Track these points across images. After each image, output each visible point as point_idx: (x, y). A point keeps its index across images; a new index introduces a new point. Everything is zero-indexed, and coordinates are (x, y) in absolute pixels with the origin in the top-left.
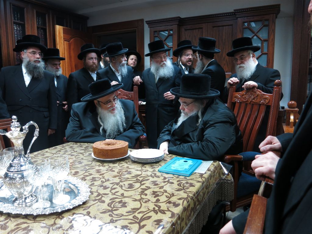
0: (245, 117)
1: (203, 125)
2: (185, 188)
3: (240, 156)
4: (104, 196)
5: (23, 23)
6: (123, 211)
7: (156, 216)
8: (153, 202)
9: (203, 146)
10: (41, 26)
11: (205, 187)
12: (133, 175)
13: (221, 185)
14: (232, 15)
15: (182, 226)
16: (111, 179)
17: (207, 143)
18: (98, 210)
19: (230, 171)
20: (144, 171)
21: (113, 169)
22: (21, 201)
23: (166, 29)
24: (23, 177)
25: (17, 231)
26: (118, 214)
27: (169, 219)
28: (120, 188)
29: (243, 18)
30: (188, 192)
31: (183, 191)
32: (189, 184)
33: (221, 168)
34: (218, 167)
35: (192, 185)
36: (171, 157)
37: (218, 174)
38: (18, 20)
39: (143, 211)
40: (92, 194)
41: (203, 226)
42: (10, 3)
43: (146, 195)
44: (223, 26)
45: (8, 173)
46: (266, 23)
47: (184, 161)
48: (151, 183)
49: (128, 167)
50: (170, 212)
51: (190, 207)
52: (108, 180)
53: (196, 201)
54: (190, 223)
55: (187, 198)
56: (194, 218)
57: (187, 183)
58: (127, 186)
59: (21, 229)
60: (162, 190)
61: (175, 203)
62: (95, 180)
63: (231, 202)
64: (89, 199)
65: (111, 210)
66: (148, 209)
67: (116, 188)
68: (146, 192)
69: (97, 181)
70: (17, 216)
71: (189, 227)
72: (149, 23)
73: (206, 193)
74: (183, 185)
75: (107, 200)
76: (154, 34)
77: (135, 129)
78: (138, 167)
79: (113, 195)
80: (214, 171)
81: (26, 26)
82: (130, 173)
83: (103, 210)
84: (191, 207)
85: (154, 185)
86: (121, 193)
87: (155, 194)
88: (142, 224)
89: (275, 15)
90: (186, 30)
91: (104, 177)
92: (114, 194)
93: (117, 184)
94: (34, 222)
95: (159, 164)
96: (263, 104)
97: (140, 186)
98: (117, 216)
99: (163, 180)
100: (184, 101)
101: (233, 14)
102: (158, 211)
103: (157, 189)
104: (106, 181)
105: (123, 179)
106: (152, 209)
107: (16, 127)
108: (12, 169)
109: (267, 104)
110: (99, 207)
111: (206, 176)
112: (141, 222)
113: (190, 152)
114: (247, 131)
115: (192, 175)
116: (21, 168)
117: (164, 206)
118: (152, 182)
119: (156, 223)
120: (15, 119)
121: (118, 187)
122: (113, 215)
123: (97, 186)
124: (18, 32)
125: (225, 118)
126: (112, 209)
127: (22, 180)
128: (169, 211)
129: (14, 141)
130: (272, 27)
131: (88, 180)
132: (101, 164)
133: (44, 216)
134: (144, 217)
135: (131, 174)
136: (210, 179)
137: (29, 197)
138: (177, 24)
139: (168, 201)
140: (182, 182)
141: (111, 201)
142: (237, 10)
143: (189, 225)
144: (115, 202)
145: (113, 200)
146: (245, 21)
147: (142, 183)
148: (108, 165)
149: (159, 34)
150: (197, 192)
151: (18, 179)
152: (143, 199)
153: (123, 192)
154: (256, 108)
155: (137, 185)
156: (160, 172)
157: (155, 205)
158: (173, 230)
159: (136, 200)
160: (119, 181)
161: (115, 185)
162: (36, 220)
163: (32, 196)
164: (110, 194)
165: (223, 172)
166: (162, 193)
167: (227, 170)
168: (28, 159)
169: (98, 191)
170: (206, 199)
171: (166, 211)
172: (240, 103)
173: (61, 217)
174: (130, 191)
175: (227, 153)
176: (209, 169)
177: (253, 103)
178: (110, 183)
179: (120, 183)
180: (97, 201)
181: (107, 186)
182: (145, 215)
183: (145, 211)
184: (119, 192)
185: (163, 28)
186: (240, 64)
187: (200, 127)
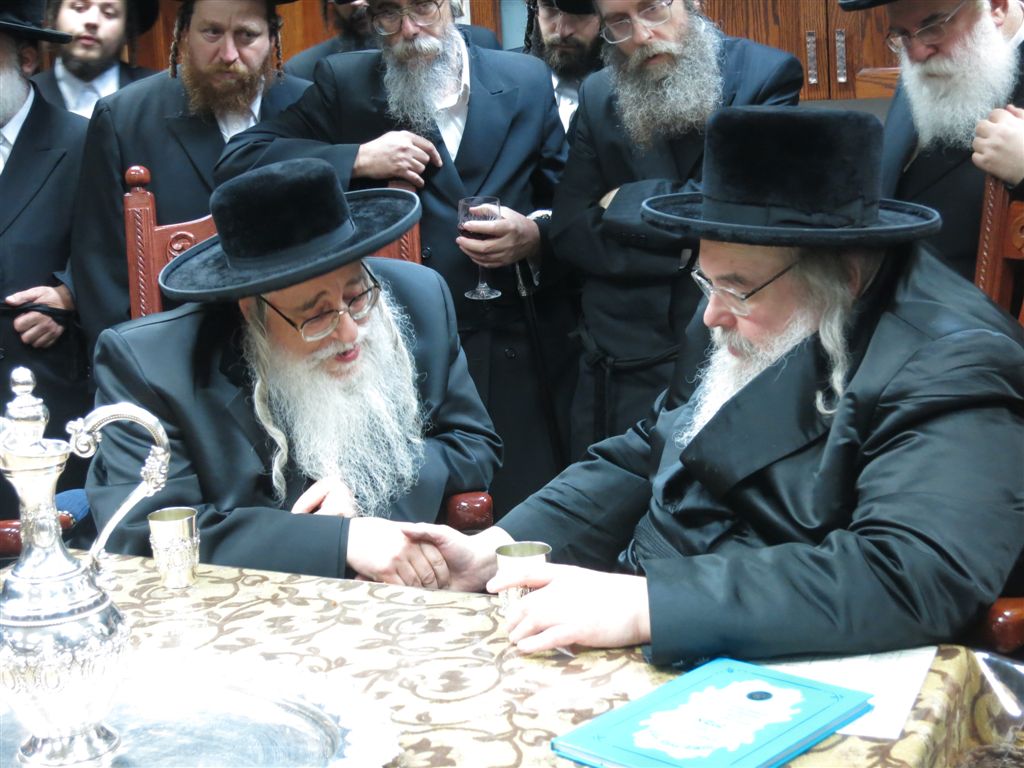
1: (851, 425)
20: (529, 737)
33: (984, 688)
34: (968, 679)
37: (965, 728)
80: (948, 712)
100: (725, 272)
111: (908, 752)
125: (982, 375)
165: (996, 713)
176: (921, 705)
186: (929, 57)
187: (835, 439)
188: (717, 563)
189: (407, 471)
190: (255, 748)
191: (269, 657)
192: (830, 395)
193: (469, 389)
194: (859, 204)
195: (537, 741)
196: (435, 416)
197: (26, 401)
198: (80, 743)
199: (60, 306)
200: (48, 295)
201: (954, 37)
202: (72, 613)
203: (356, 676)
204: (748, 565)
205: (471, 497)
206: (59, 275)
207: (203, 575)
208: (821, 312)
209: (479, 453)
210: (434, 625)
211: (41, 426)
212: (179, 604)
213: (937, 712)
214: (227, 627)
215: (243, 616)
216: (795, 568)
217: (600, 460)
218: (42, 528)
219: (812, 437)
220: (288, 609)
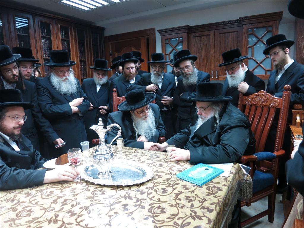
1: (220, 129)
2: (214, 192)
4: (142, 201)
5: (49, 37)
6: (163, 217)
7: (194, 222)
8: (189, 207)
10: (64, 38)
11: (230, 190)
12: (164, 179)
14: (238, 22)
18: (141, 216)
19: (249, 172)
20: (173, 174)
26: (160, 220)
27: (207, 225)
28: (155, 193)
29: (248, 25)
30: (218, 196)
31: (213, 195)
33: (241, 169)
34: (238, 168)
35: (219, 189)
37: (238, 175)
38: (45, 34)
39: (182, 217)
40: (132, 199)
42: (38, 20)
43: (180, 200)
44: (229, 33)
46: (270, 29)
48: (182, 188)
49: (157, 171)
50: (206, 218)
53: (224, 204)
55: (218, 203)
58: (161, 191)
60: (193, 195)
61: (209, 208)
66: (186, 214)
67: (152, 193)
68: (179, 197)
72: (160, 31)
73: (231, 195)
74: (211, 189)
75: (146, 204)
76: (165, 42)
78: (166, 170)
79: (150, 200)
81: (52, 39)
82: (160, 177)
83: (146, 216)
84: (222, 211)
85: (185, 189)
86: (158, 198)
87: (188, 199)
89: (278, 21)
90: (194, 37)
92: (151, 199)
93: (152, 188)
96: (273, 107)
97: (173, 191)
98: (159, 223)
100: (200, 107)
101: (239, 21)
102: (195, 217)
103: (189, 194)
105: (155, 183)
106: (190, 215)
109: (277, 107)
110: (141, 213)
111: (230, 179)
117: (199, 212)
118: (182, 186)
121: (152, 191)
122: (156, 221)
124: (45, 44)
125: (240, 122)
126: (153, 215)
128: (205, 216)
130: (275, 32)
134: (183, 223)
135: (161, 178)
136: (233, 181)
138: (187, 32)
139: (201, 206)
140: (209, 186)
141: (150, 206)
142: (242, 18)
144: (154, 208)
145: (152, 205)
146: (250, 28)
147: (174, 187)
149: (169, 42)
150: (225, 196)
152: (179, 204)
153: (158, 197)
154: (266, 110)
155: (170, 190)
157: (191, 210)
159: (172, 206)
160: (153, 186)
161: (150, 189)
164: (148, 199)
165: (243, 173)
166: (195, 198)
167: (246, 171)
169: (137, 196)
170: (231, 200)
171: (202, 216)
174: (165, 195)
176: (231, 172)
177: (263, 106)
178: (145, 188)
179: (154, 187)
180: (138, 207)
181: (143, 191)
182: (184, 221)
183: (183, 217)
184: (155, 197)
185: (173, 36)
186: (232, 74)
187: (217, 131)
188: (200, 149)
189: (154, 134)
190: (132, 174)
191: (134, 161)
192: (217, 124)
193: (162, 122)
194: (220, 96)
195: (174, 175)
196: (158, 126)
197: (101, 123)
198: (107, 173)
199: (107, 109)
200: (105, 107)
201: (236, 71)
202: (106, 154)
203: (147, 164)
204: (205, 149)
205: (162, 138)
206: (107, 105)
207: (124, 148)
208: (215, 112)
209: (163, 131)
210: (158, 157)
211: (103, 127)
212: (121, 152)
213: (234, 173)
214: (128, 156)
215: (130, 154)
216: (212, 150)
217: (182, 133)
218: (102, 141)
219: (213, 131)
220: (136, 154)
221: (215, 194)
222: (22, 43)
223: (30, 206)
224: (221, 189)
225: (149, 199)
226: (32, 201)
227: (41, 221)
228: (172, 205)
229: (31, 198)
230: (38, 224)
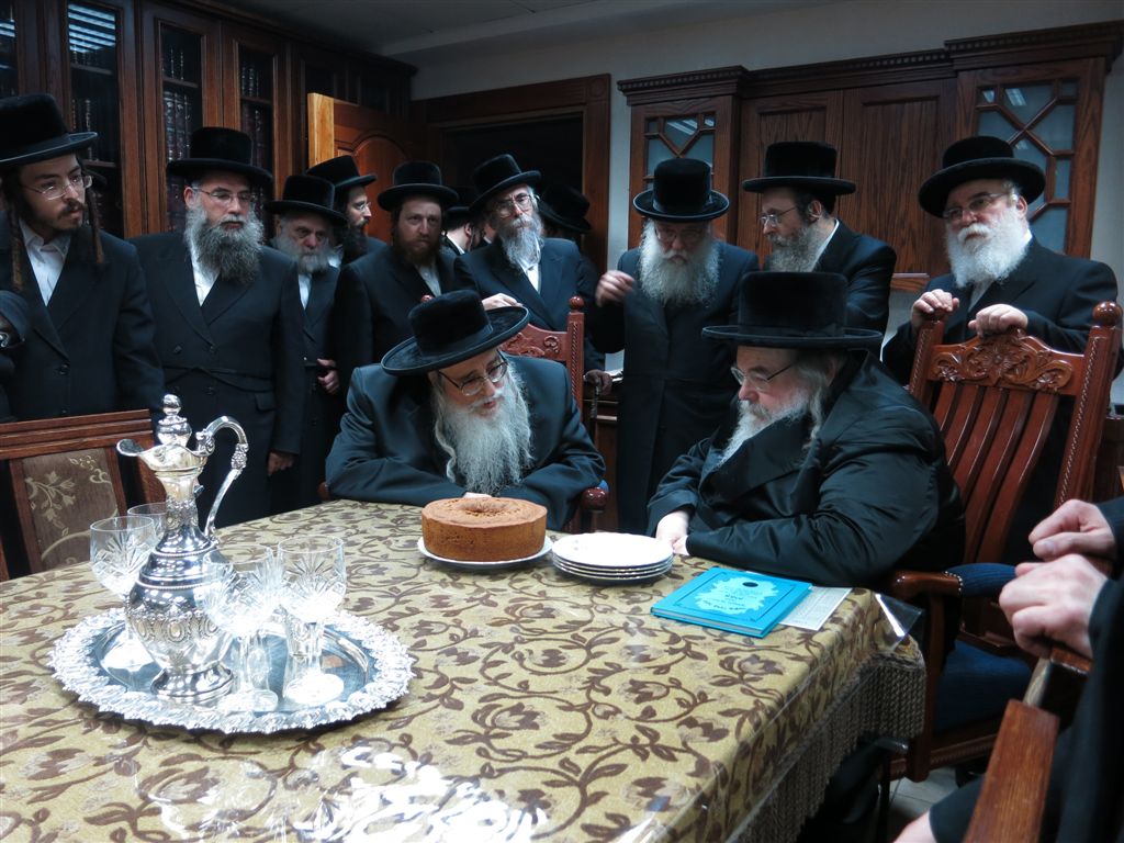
0: (974, 438)
1: (816, 457)
2: (746, 676)
3: (953, 577)
4: (459, 685)
5: (194, 85)
6: (524, 740)
7: (642, 765)
8: (634, 717)
9: (815, 534)
10: (255, 96)
11: (819, 679)
12: (561, 621)
13: (879, 677)
14: (939, 61)
15: (732, 808)
16: (484, 630)
17: (832, 522)
18: (440, 731)
19: (914, 630)
20: (600, 609)
21: (492, 598)
22: (181, 685)
23: (692, 111)
24: (190, 604)
25: (168, 783)
26: (509, 750)
27: (689, 778)
28: (516, 663)
29: (980, 71)
30: (758, 691)
31: (740, 686)
32: (761, 665)
33: (882, 616)
34: (869, 610)
35: (770, 667)
36: (696, 566)
37: (866, 637)
38: (178, 75)
39: (595, 747)
40: (420, 677)
41: (808, 820)
42: (155, 20)
43: (607, 691)
44: (902, 101)
45: (144, 588)
46: (1068, 91)
47: (746, 584)
48: (624, 654)
49: (542, 594)
50: (690, 756)
51: (764, 747)
52: (475, 634)
53: (785, 725)
54: (761, 803)
55: (751, 714)
56: (776, 786)
57: (755, 659)
58: (540, 658)
59: (181, 778)
60: (664, 679)
61: (710, 725)
62: (429, 632)
63: (911, 743)
64: (407, 692)
65: (484, 736)
66: (614, 739)
67: (503, 662)
68: (606, 682)
69: (435, 634)
70: (169, 733)
71: (758, 817)
72: (629, 88)
73: (823, 702)
74: (739, 666)
75: (471, 700)
76: (647, 130)
77: (569, 464)
78: (579, 594)
79: (489, 684)
80: (854, 623)
81: (205, 97)
82: (548, 614)
83: (458, 731)
84: (768, 747)
85: (636, 660)
86: (520, 680)
87: (639, 691)
88: (591, 789)
89: (1102, 61)
90: (762, 114)
91: (461, 622)
92: (495, 682)
93: (507, 648)
94: (222, 755)
95: (654, 588)
96: (1047, 390)
97: (587, 661)
98: (504, 758)
99: (667, 643)
100: (754, 366)
101: (943, 57)
102: (648, 749)
103: (645, 676)
104: (465, 638)
105: (524, 632)
106: (629, 742)
107: (175, 432)
108: (157, 575)
109: (1063, 393)
110: (444, 723)
111: (823, 639)
112: (590, 782)
113: (764, 552)
114: (983, 488)
115: (772, 635)
116: (187, 572)
117: (670, 735)
118: (628, 647)
119: (640, 789)
120: (172, 406)
121: (507, 657)
122: (491, 752)
123: (435, 652)
124: (177, 116)
125: (902, 433)
126: (487, 733)
127: (189, 613)
128: (688, 750)
129: (165, 479)
130: (1088, 106)
131: (405, 629)
132: (449, 580)
133: (258, 738)
134: (598, 766)
135: (553, 617)
136: (840, 653)
137: (205, 673)
138: (732, 94)
139: (684, 718)
140: (733, 654)
141: (484, 704)
142: (957, 43)
143: (756, 810)
144: (498, 709)
145: (491, 700)
146: (987, 83)
147: (594, 650)
148: (474, 584)
149: (663, 129)
150: (790, 695)
151: (174, 609)
152: (597, 704)
153: (525, 675)
154: (1019, 403)
155: (576, 656)
156: (659, 617)
157: (638, 727)
158: (701, 820)
159: (570, 707)
160: (512, 640)
161: (497, 650)
162: (230, 750)
163: (216, 672)
164: (482, 680)
165: (888, 632)
166: (665, 690)
167: (903, 624)
168: (209, 545)
169: (440, 668)
170: (820, 722)
171: (676, 750)
172: (960, 383)
173: (312, 746)
174: (550, 674)
175: (906, 563)
176: (836, 616)
177: (1009, 386)
178: (481, 645)
179: (516, 645)
180: (436, 702)
181: (470, 654)
182: (602, 758)
183: (603, 744)
184: (510, 674)
185: (681, 107)
187: (806, 466)
194: (834, 326)
208: (812, 391)
213: (846, 620)
221: (750, 683)
222: (88, 101)
223: (31, 673)
224: (777, 667)
225: (487, 681)
226: (41, 658)
227: (60, 719)
228: (571, 704)
229: (39, 649)
230: (46, 728)
